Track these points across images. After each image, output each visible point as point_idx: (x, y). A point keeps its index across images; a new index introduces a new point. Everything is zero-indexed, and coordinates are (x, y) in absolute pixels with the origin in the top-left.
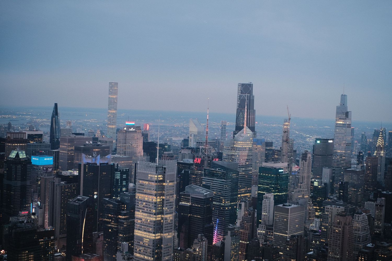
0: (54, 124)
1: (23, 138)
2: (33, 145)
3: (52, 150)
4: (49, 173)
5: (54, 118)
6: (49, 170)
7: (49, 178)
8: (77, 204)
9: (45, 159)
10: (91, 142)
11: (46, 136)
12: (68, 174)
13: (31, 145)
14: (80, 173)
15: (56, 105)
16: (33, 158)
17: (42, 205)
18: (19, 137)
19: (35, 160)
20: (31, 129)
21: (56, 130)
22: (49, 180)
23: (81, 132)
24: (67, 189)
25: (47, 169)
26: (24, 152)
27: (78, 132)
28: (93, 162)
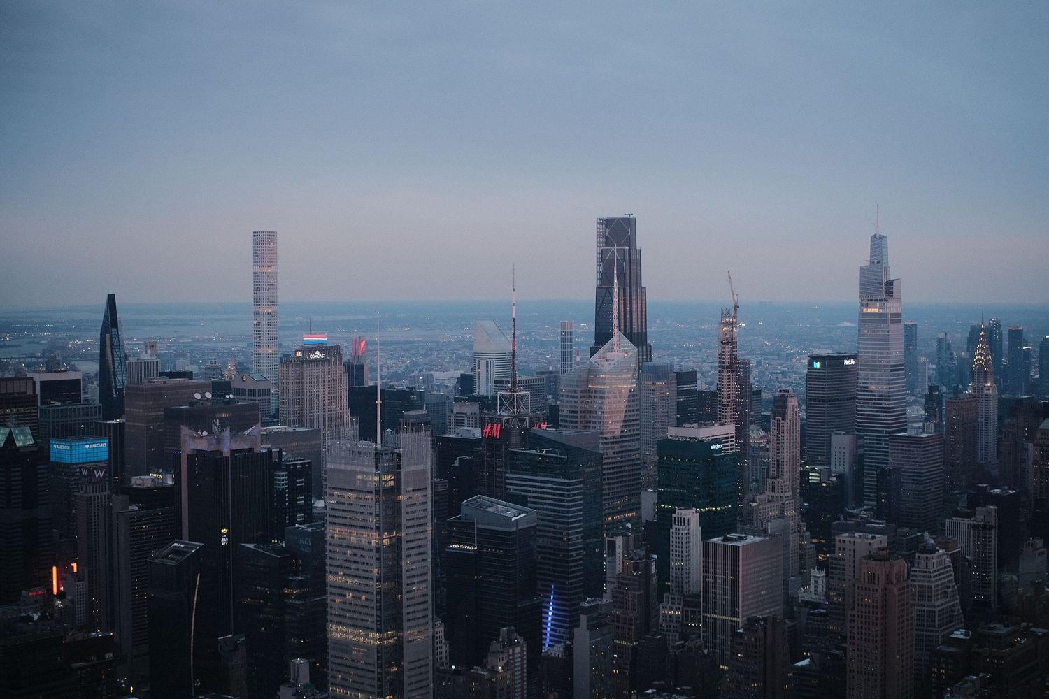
0: (109, 350)
1: (25, 393)
2: (53, 410)
3: (105, 422)
4: (97, 483)
5: (108, 336)
6: (97, 476)
7: (98, 497)
8: (173, 563)
9: (87, 446)
10: (208, 395)
11: (93, 383)
12: (149, 484)
13: (49, 410)
14: (178, 479)
15: (111, 299)
16: (55, 446)
17: (83, 570)
18: (15, 391)
19: (60, 449)
20: (52, 366)
21: (116, 367)
22: (98, 503)
23: (187, 369)
24: (145, 524)
25: (91, 473)
26: (28, 430)
27: (179, 369)
28: (212, 448)
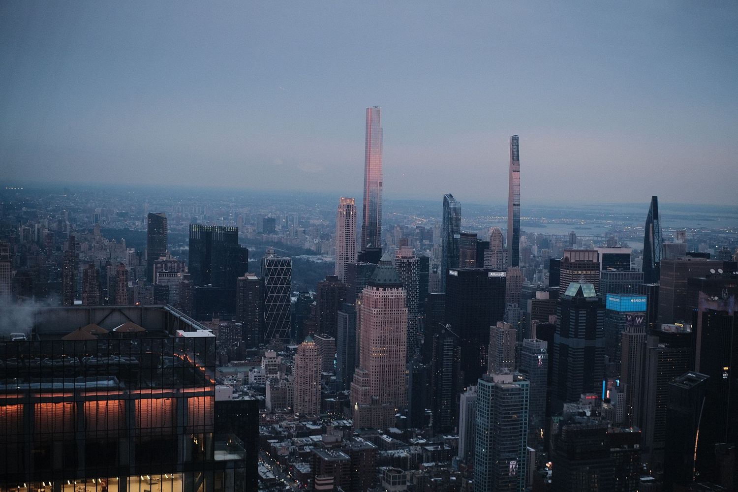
0: (651, 235)
1: (592, 261)
2: (610, 274)
3: (645, 285)
4: (637, 326)
5: (651, 225)
6: (637, 321)
7: (637, 336)
8: (686, 387)
9: (632, 301)
10: (720, 271)
11: (638, 257)
12: (673, 330)
13: (607, 274)
14: (694, 329)
15: (655, 199)
16: (610, 298)
17: (623, 385)
18: (585, 259)
19: (613, 301)
20: (611, 243)
21: (655, 247)
22: (637, 340)
23: (706, 251)
24: (669, 358)
25: (633, 320)
26: (592, 286)
27: (700, 251)
28: (720, 309)
